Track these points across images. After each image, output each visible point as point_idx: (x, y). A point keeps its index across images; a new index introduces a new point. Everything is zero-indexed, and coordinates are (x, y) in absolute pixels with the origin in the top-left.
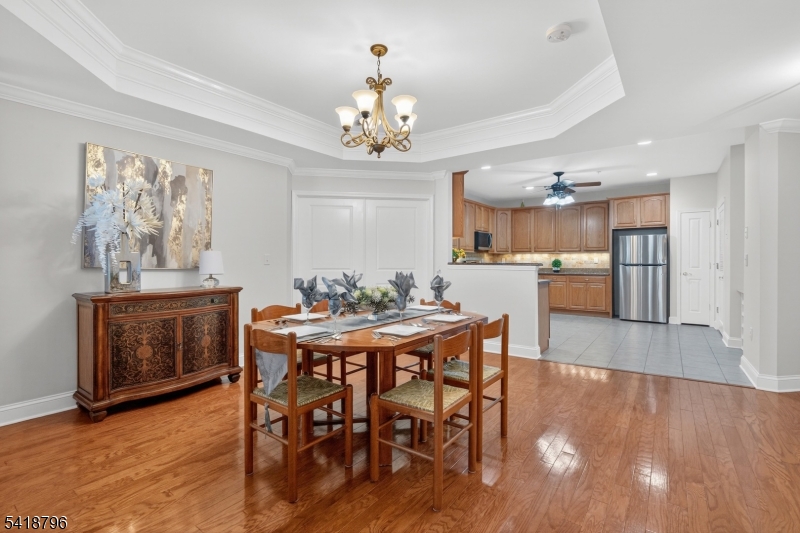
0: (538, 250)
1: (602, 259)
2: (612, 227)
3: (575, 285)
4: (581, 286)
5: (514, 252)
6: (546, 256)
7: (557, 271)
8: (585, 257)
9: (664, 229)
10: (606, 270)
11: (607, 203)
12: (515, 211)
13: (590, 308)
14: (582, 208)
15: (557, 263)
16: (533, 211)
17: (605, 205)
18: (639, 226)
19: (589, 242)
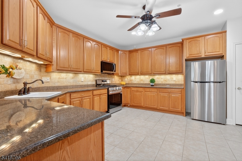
0: (142, 74)
1: (179, 79)
2: (185, 57)
3: (162, 94)
4: (166, 95)
5: (131, 74)
6: (147, 77)
7: (153, 86)
8: (168, 77)
9: (222, 57)
10: (181, 85)
11: (182, 43)
12: (131, 52)
13: (171, 109)
14: (166, 47)
15: (152, 81)
16: (139, 52)
17: (180, 45)
18: (203, 56)
19: (170, 68)
